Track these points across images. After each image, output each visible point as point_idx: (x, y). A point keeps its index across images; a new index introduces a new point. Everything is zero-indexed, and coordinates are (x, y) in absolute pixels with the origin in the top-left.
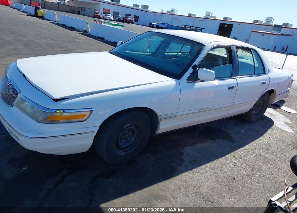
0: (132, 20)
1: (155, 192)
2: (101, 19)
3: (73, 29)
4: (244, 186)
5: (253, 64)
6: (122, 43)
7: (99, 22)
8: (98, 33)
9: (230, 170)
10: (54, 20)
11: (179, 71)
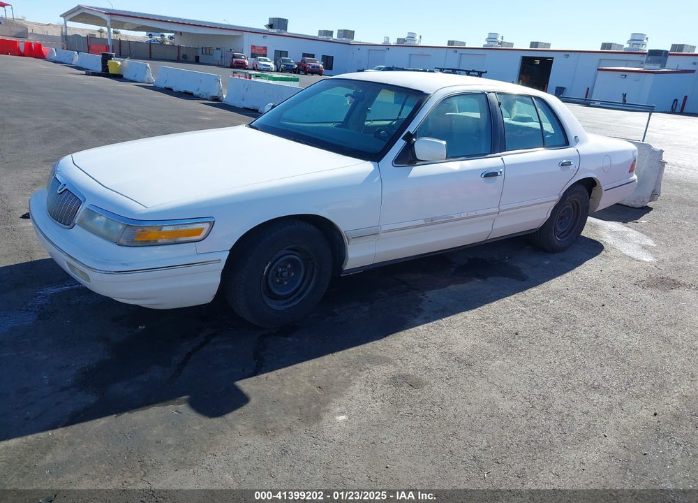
0: (318, 67)
1: (369, 353)
2: (247, 69)
3: (188, 95)
4: (534, 343)
5: (540, 128)
6: (273, 107)
7: (244, 75)
8: (243, 100)
9: (512, 323)
10: (146, 80)
11: (377, 146)
